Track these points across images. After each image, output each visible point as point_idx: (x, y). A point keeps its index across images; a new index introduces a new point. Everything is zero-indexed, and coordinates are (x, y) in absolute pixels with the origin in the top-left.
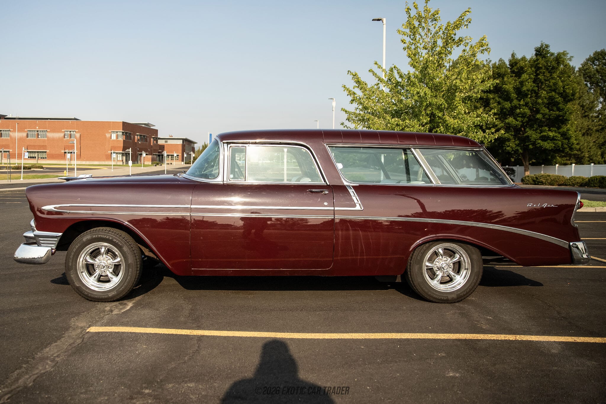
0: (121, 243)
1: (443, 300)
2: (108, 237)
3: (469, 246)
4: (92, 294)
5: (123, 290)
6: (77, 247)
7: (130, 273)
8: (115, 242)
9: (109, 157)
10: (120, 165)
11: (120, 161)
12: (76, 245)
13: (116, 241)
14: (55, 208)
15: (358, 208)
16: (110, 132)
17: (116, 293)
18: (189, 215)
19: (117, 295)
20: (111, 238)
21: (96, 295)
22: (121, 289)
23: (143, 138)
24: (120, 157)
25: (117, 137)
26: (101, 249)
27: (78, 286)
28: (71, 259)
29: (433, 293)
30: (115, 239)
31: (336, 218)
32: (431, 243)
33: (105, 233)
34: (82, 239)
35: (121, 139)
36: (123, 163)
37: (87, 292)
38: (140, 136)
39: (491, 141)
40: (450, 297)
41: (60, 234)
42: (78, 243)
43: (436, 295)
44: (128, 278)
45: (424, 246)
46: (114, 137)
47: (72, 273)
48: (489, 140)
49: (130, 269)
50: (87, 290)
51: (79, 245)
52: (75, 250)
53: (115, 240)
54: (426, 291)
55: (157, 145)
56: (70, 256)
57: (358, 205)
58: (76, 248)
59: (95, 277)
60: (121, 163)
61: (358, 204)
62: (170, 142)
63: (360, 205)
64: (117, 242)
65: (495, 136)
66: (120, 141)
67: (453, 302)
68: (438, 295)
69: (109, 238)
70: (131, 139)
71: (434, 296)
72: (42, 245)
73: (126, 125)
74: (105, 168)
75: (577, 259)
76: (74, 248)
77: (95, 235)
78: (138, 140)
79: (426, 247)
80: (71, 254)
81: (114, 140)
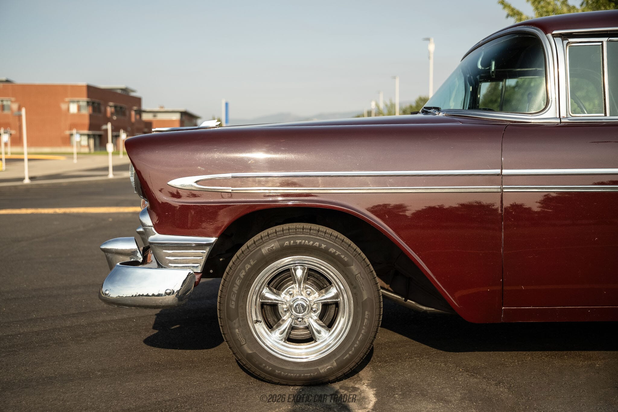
0: (347, 255)
2: (317, 244)
4: (282, 369)
5: (352, 357)
6: (248, 267)
7: (366, 320)
8: (333, 255)
9: (67, 141)
10: (85, 154)
11: (84, 146)
12: (245, 263)
13: (336, 252)
14: (197, 182)
16: (66, 102)
17: (335, 364)
18: (499, 190)
19: (339, 368)
20: (323, 246)
21: (291, 371)
22: (348, 355)
23: (120, 111)
24: (84, 141)
25: (79, 108)
26: (295, 270)
27: (250, 352)
28: (234, 293)
30: (334, 247)
33: (310, 234)
34: (260, 249)
35: (86, 112)
36: (90, 150)
37: (270, 365)
38: (115, 107)
41: (213, 240)
42: (249, 259)
44: (363, 332)
46: (73, 108)
47: (237, 325)
49: (367, 313)
50: (272, 362)
51: (252, 263)
52: (243, 274)
53: (332, 250)
55: (140, 121)
56: (232, 286)
58: (247, 269)
59: (282, 333)
60: (86, 150)
62: (160, 117)
64: (338, 253)
66: (83, 115)
69: (320, 245)
70: (100, 111)
72: (170, 265)
73: (91, 90)
74: (62, 158)
76: (240, 270)
77: (289, 239)
78: (112, 114)
80: (234, 283)
81: (73, 115)
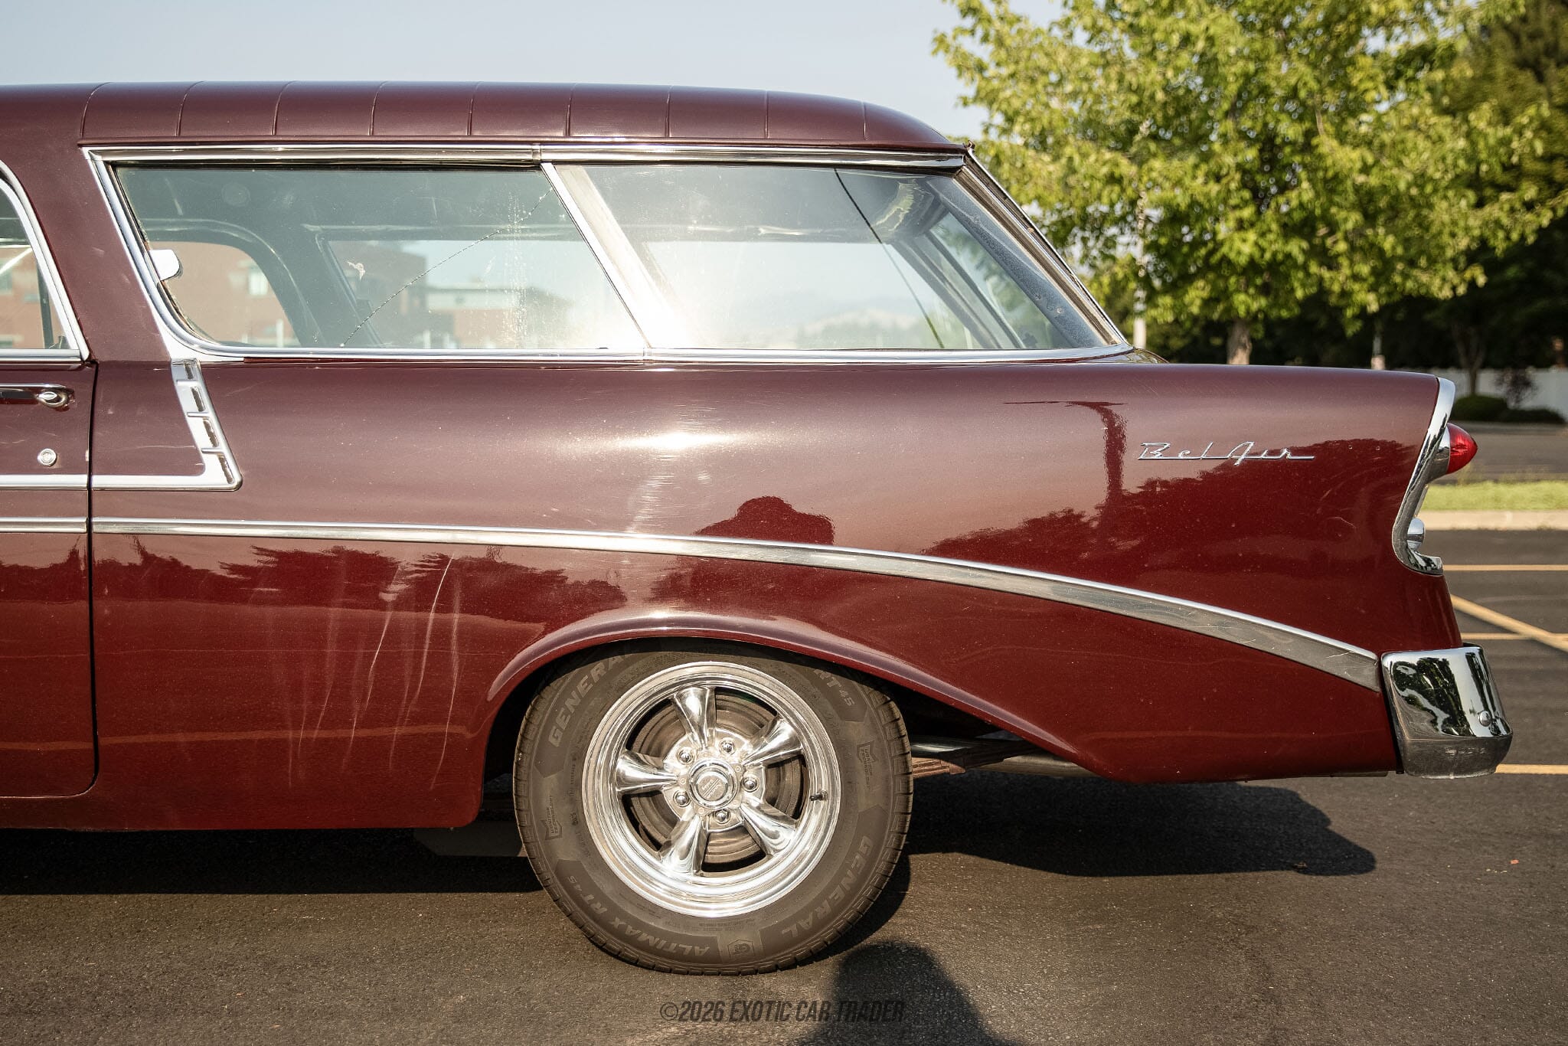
1: (691, 958)
3: (824, 675)
15: (213, 476)
29: (638, 924)
31: (95, 529)
32: (618, 659)
39: (1523, 237)
40: (727, 943)
43: (653, 931)
45: (578, 678)
48: (1515, 236)
54: (600, 908)
57: (211, 462)
61: (215, 458)
63: (222, 460)
65: (1538, 215)
67: (750, 968)
68: (663, 934)
71: (644, 937)
75: (1419, 745)
79: (590, 680)
